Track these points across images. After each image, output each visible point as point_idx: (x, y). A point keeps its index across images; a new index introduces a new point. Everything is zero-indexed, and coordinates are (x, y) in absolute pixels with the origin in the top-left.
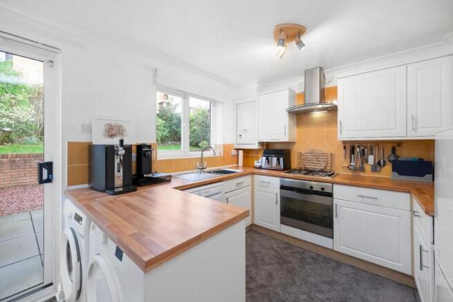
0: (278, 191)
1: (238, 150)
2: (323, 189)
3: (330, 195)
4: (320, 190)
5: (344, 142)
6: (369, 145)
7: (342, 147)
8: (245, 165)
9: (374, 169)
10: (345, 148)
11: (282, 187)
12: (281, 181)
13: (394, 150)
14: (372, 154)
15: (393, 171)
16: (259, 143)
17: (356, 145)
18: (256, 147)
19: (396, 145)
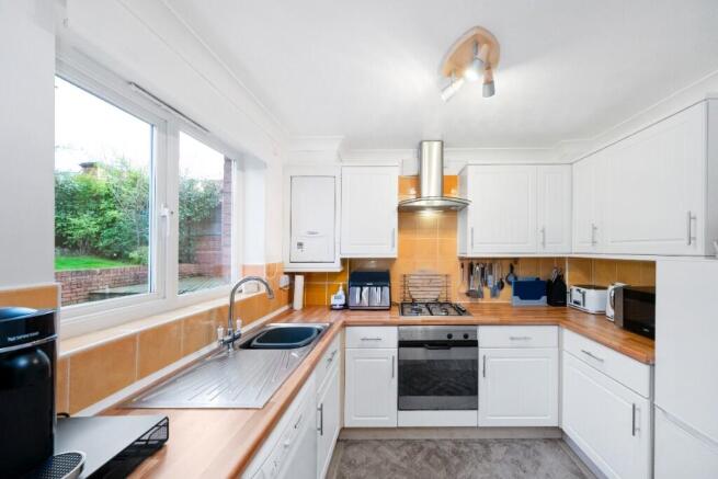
0: (394, 351)
1: (292, 275)
2: (466, 336)
3: (475, 344)
4: (462, 338)
5: (462, 259)
6: (488, 262)
7: (459, 264)
8: (308, 306)
9: (494, 295)
10: (463, 266)
11: (402, 344)
12: (400, 333)
13: (512, 268)
14: (491, 273)
15: (515, 294)
16: (344, 261)
17: (475, 262)
18: (336, 267)
19: (514, 262)
